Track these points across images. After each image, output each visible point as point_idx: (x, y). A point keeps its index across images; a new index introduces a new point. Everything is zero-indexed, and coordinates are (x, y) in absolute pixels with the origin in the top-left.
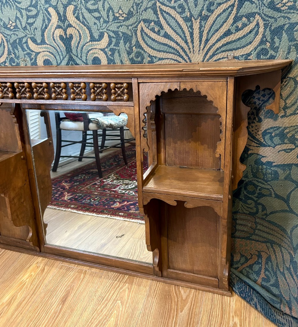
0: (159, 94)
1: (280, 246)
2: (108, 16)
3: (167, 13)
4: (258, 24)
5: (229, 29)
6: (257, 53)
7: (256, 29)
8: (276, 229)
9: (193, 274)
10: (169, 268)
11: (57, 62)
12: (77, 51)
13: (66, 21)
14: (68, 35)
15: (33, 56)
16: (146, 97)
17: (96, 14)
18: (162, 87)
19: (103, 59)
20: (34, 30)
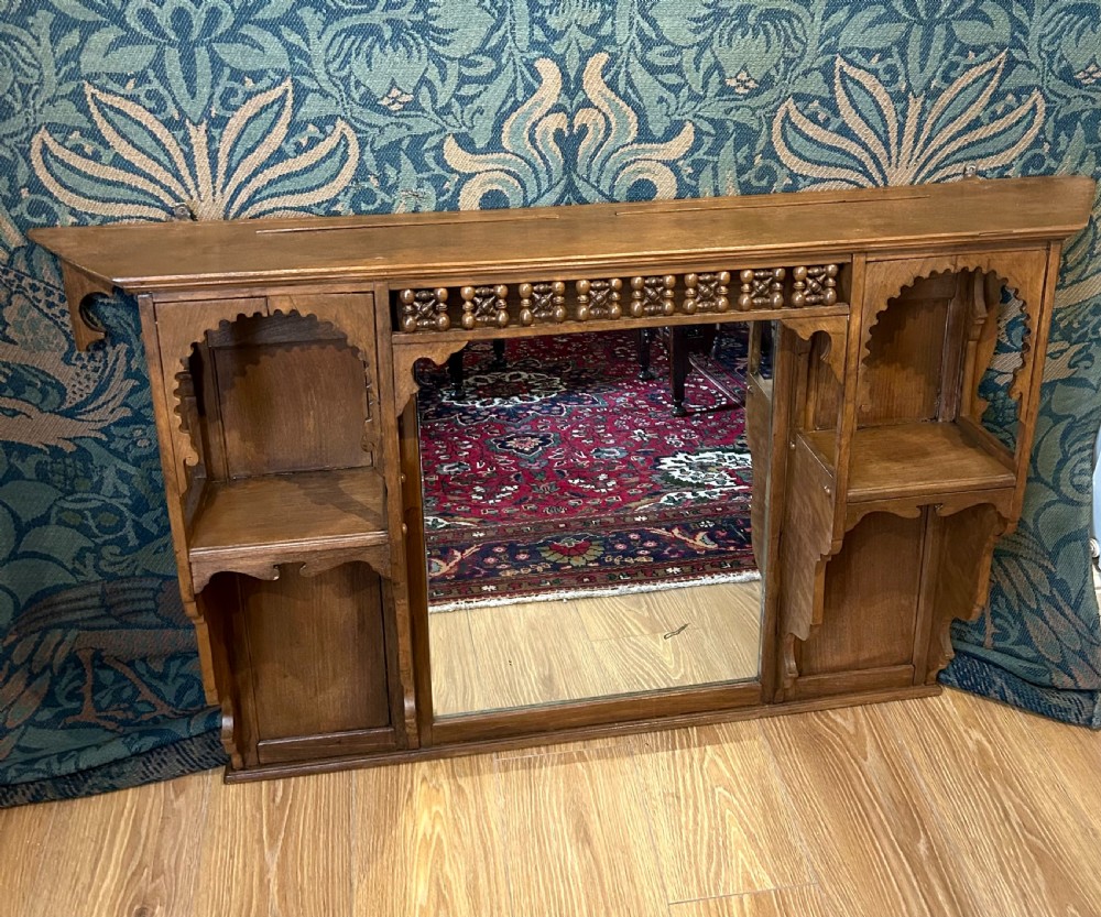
0: (910, 284)
1: (1016, 557)
2: (705, 85)
3: (858, 83)
4: (1034, 108)
5: (978, 117)
6: (1024, 165)
7: (1029, 117)
11: (525, 198)
12: (589, 167)
13: (581, 93)
14: (576, 127)
15: (446, 183)
17: (673, 79)
18: (918, 268)
19: (666, 185)
20: (474, 114)
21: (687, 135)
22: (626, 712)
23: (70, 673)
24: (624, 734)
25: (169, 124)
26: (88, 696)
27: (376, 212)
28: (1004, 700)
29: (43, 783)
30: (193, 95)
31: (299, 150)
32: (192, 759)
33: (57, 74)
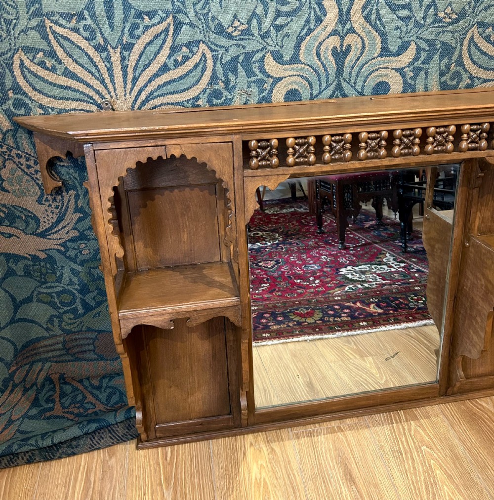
2: (425, 17)
11: (311, 94)
12: (350, 74)
13: (349, 23)
14: (344, 47)
15: (266, 85)
17: (405, 13)
19: (396, 84)
20: (284, 37)
21: (411, 51)
22: (364, 403)
23: (47, 387)
24: (362, 415)
25: (98, 48)
26: (57, 400)
27: (222, 104)
29: (34, 452)
30: (112, 28)
31: (177, 64)
32: (118, 436)
33: (28, 13)
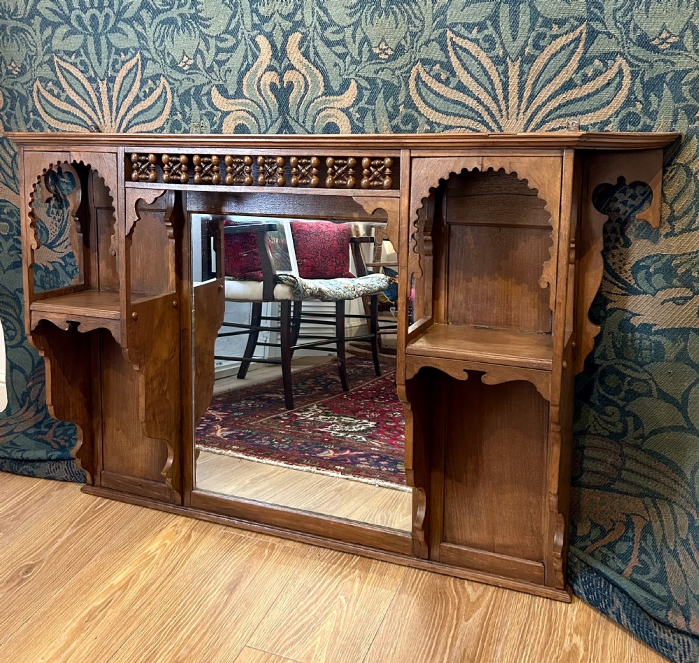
0: (446, 177)
1: (670, 502)
2: (360, 53)
3: (465, 50)
4: (620, 72)
5: (571, 79)
6: (620, 121)
7: (618, 79)
8: (663, 467)
9: (492, 554)
10: (444, 540)
11: (259, 130)
12: (297, 111)
13: (286, 59)
14: (285, 83)
15: (215, 118)
16: (424, 180)
17: (340, 50)
18: (452, 165)
19: (344, 126)
20: (226, 72)
21: (352, 91)
25: (90, 80)
28: (619, 622)
30: (100, 63)
31: (146, 96)
33: (43, 50)
